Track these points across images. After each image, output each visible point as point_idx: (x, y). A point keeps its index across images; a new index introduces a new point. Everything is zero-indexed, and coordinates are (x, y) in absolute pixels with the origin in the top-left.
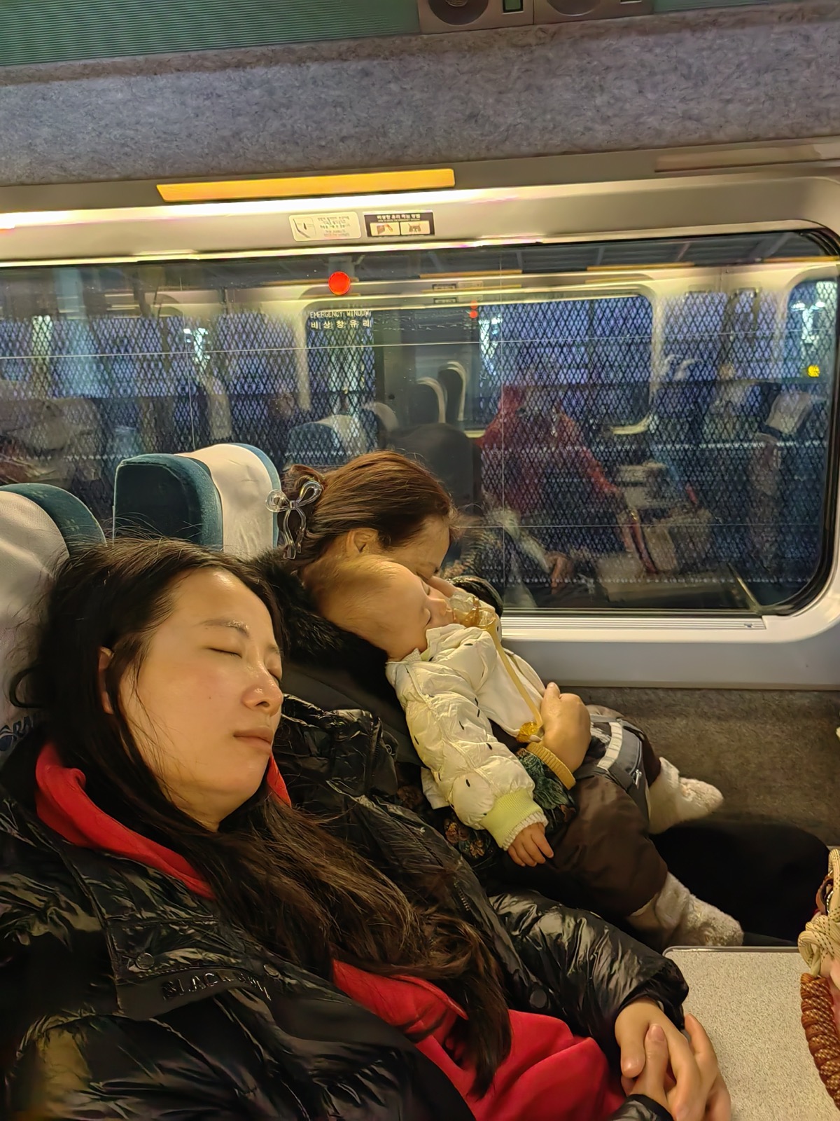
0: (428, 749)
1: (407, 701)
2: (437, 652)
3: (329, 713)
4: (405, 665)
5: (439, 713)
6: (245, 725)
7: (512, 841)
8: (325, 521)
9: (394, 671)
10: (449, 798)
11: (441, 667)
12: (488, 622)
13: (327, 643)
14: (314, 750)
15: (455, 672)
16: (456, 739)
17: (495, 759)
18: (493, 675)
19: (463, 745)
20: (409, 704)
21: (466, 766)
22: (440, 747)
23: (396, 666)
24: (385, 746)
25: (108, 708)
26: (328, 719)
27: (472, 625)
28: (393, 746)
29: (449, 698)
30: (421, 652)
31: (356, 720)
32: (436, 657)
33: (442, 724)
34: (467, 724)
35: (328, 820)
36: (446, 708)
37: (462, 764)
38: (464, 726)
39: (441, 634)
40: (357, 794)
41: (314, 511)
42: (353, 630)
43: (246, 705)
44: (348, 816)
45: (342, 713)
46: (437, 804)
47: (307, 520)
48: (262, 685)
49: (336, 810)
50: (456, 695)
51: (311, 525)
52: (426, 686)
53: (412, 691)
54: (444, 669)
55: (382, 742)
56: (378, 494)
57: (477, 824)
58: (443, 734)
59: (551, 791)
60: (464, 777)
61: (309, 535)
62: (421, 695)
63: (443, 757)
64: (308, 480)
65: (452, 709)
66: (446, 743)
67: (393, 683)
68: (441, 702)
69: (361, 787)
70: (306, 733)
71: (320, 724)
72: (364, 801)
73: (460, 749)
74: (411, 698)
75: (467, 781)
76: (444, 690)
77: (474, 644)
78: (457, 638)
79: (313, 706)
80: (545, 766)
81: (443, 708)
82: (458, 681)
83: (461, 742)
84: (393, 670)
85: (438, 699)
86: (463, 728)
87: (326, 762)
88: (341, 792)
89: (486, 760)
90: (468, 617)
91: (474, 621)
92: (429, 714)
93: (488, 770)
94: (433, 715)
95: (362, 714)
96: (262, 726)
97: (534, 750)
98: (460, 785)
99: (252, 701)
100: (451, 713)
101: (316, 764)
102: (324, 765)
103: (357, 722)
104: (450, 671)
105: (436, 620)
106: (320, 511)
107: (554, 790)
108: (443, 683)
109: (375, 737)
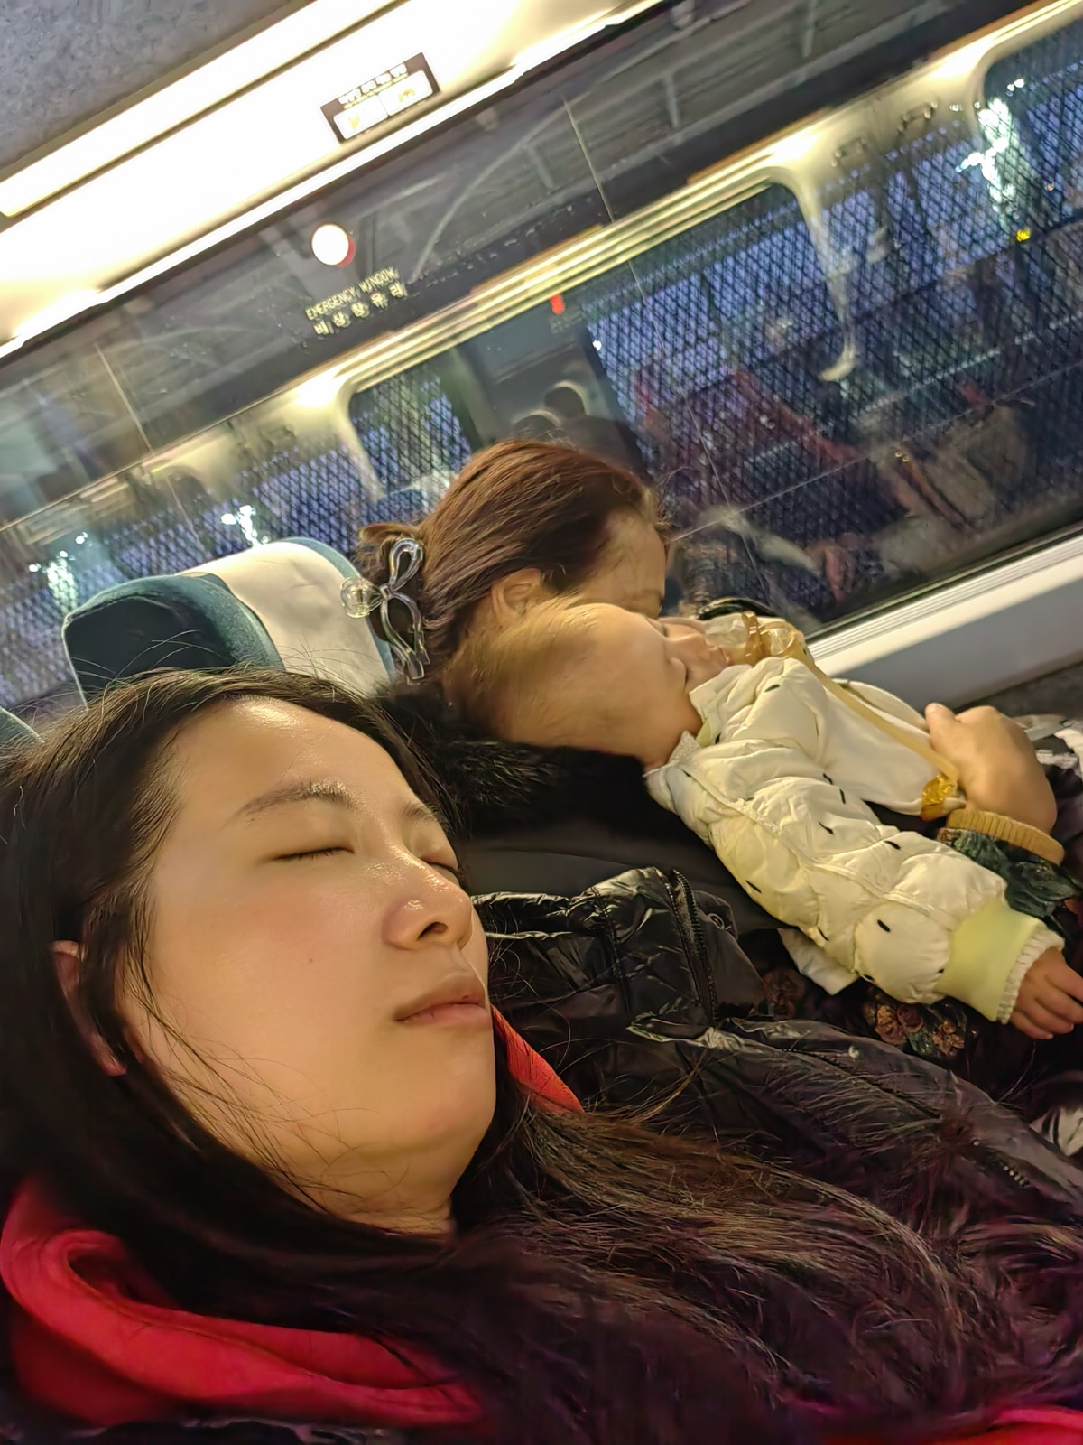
0: (783, 895)
1: (707, 825)
2: (723, 724)
3: (581, 898)
4: (677, 766)
5: (776, 822)
6: (410, 991)
7: (1013, 1003)
8: (446, 589)
9: (662, 784)
10: (857, 966)
11: (742, 743)
12: (785, 643)
13: (527, 779)
14: (579, 977)
15: (770, 743)
16: (826, 856)
17: (912, 865)
18: (834, 724)
19: (844, 861)
20: (714, 828)
21: (866, 897)
22: (803, 881)
23: (662, 774)
24: (708, 918)
25: (113, 1065)
26: (584, 910)
27: (760, 659)
28: (722, 912)
29: (780, 789)
30: (695, 734)
31: (635, 891)
32: (726, 731)
33: (789, 840)
34: (834, 822)
35: (660, 1107)
36: (784, 809)
37: (857, 895)
38: (831, 826)
39: (717, 691)
40: (697, 1030)
41: (422, 584)
42: (564, 742)
43: (398, 947)
44: (699, 1083)
45: (604, 887)
46: (835, 983)
47: (418, 603)
48: (418, 891)
49: (670, 1080)
50: (792, 780)
51: (426, 609)
52: (732, 785)
53: (711, 804)
54: (747, 744)
55: (700, 914)
56: (515, 508)
57: (929, 995)
58: (797, 855)
59: (1033, 883)
60: (871, 919)
61: (430, 625)
62: (730, 804)
63: (815, 896)
64: (394, 542)
65: (796, 806)
66: (812, 869)
67: (670, 806)
68: (769, 803)
69: (699, 1013)
70: (552, 951)
71: (574, 925)
72: (715, 1039)
73: (843, 870)
74: (714, 817)
75: (880, 923)
76: (765, 780)
77: (781, 683)
78: (746, 686)
79: (547, 897)
80: (1001, 844)
81: (778, 811)
82: (782, 755)
83: (837, 857)
84: (660, 782)
85: (762, 799)
86: (830, 831)
87: (611, 992)
88: (664, 1040)
89: (898, 872)
90: (748, 650)
91: (761, 651)
92: (758, 830)
93: (912, 889)
94: (767, 831)
95: (641, 875)
96: (449, 976)
97: (963, 823)
98: (868, 935)
99: (407, 933)
100: (798, 813)
101: (594, 1003)
102: (610, 999)
103: (639, 895)
104: (760, 745)
105: (698, 672)
106: (432, 579)
107: (1038, 878)
108: (758, 771)
109: (684, 909)
